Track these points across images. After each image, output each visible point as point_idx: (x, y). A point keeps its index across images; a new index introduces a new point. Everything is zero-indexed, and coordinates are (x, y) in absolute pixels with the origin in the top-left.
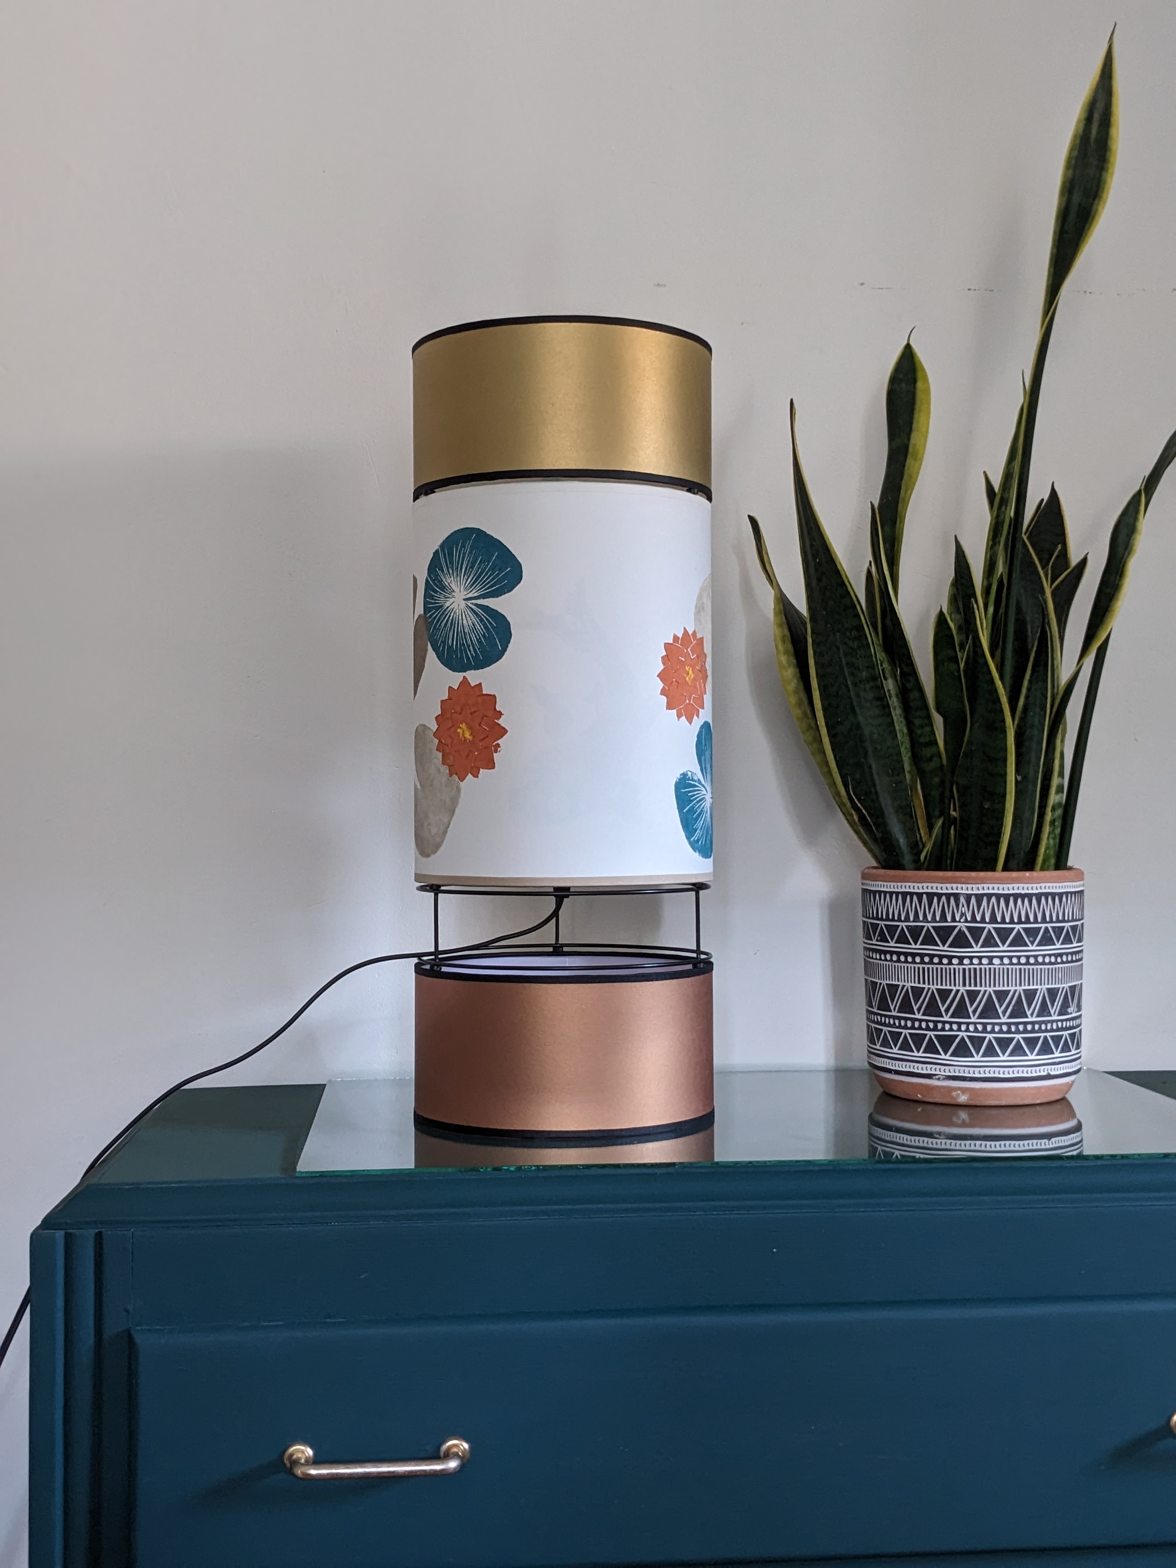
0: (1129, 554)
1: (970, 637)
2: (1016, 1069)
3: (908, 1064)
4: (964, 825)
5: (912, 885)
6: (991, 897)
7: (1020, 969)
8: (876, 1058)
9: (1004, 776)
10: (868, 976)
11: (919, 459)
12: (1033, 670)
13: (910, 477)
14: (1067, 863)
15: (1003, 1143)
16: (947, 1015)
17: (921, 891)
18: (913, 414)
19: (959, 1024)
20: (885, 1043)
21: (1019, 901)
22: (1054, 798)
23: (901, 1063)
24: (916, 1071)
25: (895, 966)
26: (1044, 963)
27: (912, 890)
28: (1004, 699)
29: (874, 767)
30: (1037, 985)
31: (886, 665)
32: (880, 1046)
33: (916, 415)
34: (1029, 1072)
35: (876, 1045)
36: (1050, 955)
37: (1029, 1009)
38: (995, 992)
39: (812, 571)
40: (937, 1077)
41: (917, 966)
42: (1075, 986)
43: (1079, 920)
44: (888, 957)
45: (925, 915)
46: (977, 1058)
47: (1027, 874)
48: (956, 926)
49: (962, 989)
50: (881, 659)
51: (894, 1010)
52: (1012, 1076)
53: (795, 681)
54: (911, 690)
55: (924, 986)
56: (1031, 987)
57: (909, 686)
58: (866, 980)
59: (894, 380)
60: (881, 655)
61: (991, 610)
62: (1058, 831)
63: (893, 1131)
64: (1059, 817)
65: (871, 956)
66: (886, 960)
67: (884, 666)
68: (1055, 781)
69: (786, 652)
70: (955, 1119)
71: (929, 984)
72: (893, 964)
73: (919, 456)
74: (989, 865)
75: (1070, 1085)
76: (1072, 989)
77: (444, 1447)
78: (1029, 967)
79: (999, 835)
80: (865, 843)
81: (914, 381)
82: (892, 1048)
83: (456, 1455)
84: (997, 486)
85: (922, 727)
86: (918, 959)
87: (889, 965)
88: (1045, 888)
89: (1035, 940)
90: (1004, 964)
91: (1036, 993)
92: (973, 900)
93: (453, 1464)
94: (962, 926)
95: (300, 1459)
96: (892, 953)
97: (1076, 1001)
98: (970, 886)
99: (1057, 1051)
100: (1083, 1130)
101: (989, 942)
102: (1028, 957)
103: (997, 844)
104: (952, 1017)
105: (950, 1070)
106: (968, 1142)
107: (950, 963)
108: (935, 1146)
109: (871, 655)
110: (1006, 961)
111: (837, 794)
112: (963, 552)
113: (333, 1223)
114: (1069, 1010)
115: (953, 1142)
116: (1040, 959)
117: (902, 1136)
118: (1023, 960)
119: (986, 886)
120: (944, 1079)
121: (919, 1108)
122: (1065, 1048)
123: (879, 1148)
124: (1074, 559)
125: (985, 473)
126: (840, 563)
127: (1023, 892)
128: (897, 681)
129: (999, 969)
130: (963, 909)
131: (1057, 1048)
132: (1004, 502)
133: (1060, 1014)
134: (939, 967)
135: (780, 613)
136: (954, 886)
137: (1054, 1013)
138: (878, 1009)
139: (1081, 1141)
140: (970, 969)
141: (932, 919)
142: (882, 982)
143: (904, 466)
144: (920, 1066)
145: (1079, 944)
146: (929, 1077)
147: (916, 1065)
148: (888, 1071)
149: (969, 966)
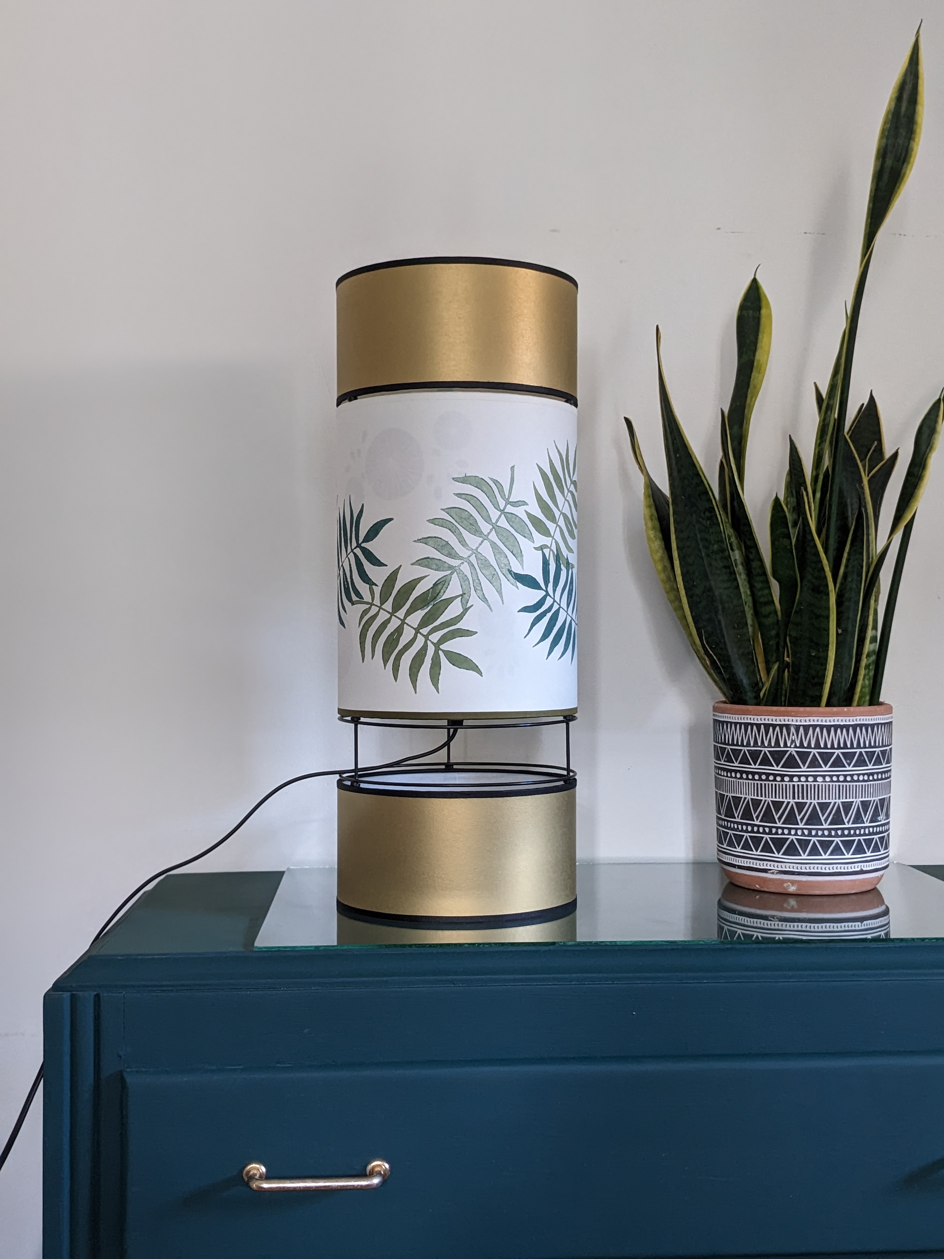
0: (930, 450)
1: (801, 518)
2: (835, 866)
3: (749, 860)
4: (795, 669)
5: (752, 717)
6: (816, 728)
7: (839, 786)
8: (724, 855)
9: (827, 630)
10: (717, 789)
11: (761, 371)
12: (852, 544)
13: (755, 387)
14: (879, 699)
15: (824, 925)
16: (779, 822)
17: (759, 722)
18: (758, 335)
19: (790, 829)
20: (731, 844)
21: (839, 731)
22: (868, 647)
23: (743, 860)
24: (755, 866)
25: (738, 782)
26: (858, 781)
27: (752, 722)
28: (827, 569)
29: (723, 623)
30: (853, 798)
31: (733, 539)
32: (727, 846)
33: (760, 337)
34: (846, 868)
35: (723, 845)
36: (864, 775)
37: (846, 818)
38: (818, 803)
39: (674, 462)
40: (771, 871)
41: (756, 782)
42: (884, 799)
43: (888, 746)
44: (733, 775)
45: (763, 742)
46: (804, 857)
47: (845, 709)
48: (788, 751)
49: (792, 801)
50: (730, 534)
51: (738, 817)
52: (832, 871)
53: (661, 551)
54: (753, 561)
55: (761, 798)
56: (848, 800)
57: (751, 557)
58: (716, 792)
59: (743, 307)
60: (729, 531)
61: (818, 495)
62: (872, 673)
63: (735, 914)
64: (873, 661)
65: (720, 773)
66: (731, 777)
67: (732, 540)
68: (870, 633)
69: (654, 528)
70: (785, 905)
71: (765, 797)
72: (737, 781)
73: (763, 369)
74: (815, 702)
75: (879, 879)
76: (882, 801)
77: (370, 1167)
78: (846, 784)
79: (823, 676)
80: (715, 681)
81: (759, 309)
82: (736, 848)
83: (379, 1173)
84: (824, 395)
85: (761, 589)
86: (757, 777)
87: (734, 781)
88: (860, 720)
89: (851, 763)
90: (826, 782)
91: (852, 805)
92: (801, 729)
93: (376, 1181)
94: (792, 750)
95: (255, 1175)
96: (736, 772)
97: (885, 810)
98: (799, 719)
99: (868, 851)
100: (890, 913)
101: (814, 763)
102: (845, 776)
103: (821, 684)
104: (783, 823)
105: (782, 866)
106: (796, 924)
107: (782, 780)
108: (769, 927)
109: (721, 532)
110: (828, 779)
111: (693, 643)
112: (796, 448)
113: (282, 989)
114: (879, 818)
115: (784, 924)
116: (855, 778)
117: (743, 918)
118: (841, 778)
119: (811, 718)
120: (777, 873)
121: (757, 895)
122: (876, 849)
123: (726, 927)
124: (888, 454)
125: (815, 383)
126: (696, 458)
127: (842, 724)
128: (743, 553)
129: (822, 785)
130: (793, 737)
131: (869, 849)
132: (829, 408)
133: (871, 822)
134: (774, 783)
135: (649, 496)
136: (786, 718)
137: (867, 821)
138: (725, 816)
139: (889, 923)
140: (798, 785)
141: (768, 745)
142: (728, 794)
143: (750, 378)
144: (758, 862)
145: (888, 765)
146: (766, 871)
147: (755, 862)
148: (733, 866)
149: (798, 783)
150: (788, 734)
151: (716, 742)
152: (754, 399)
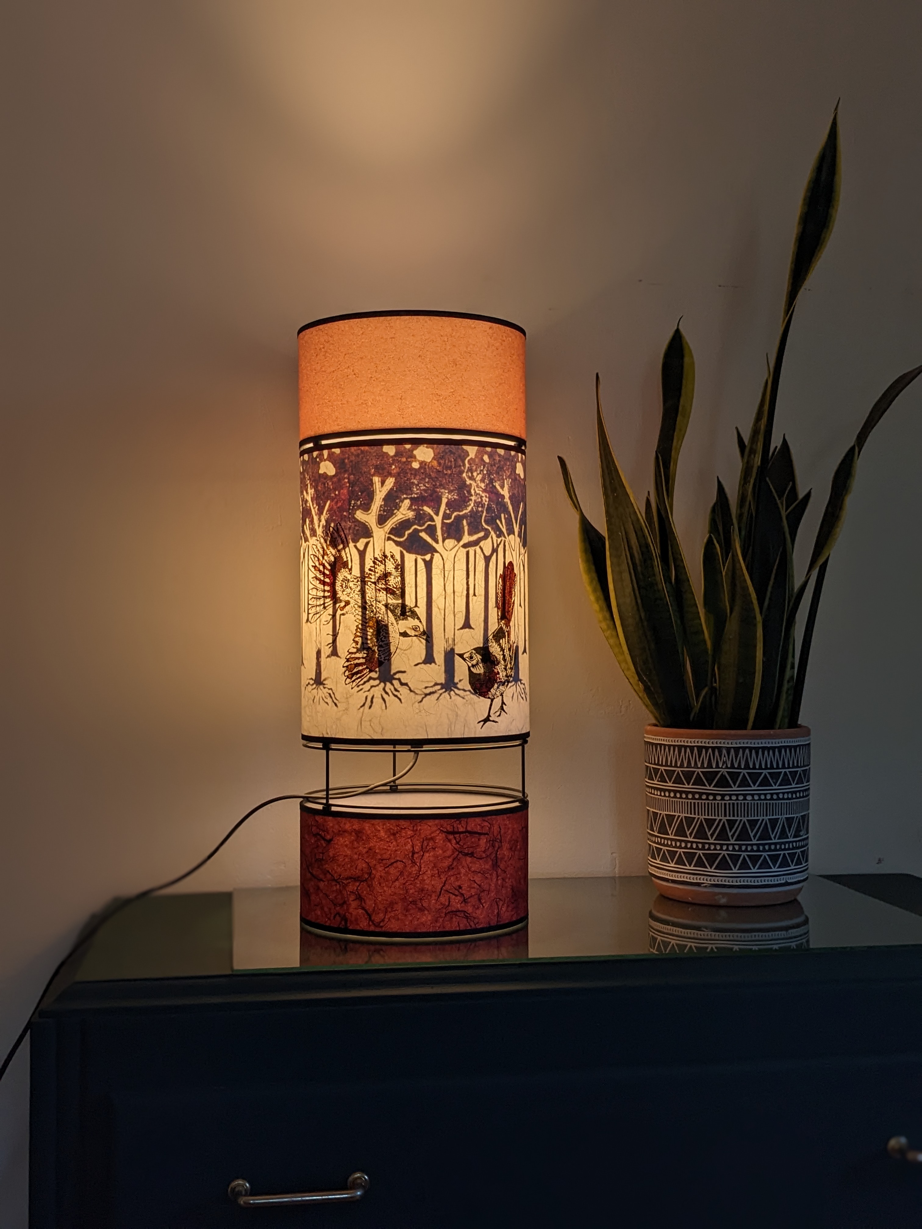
0: (847, 493)
1: (730, 554)
2: (763, 879)
3: (682, 875)
4: (724, 694)
5: (685, 740)
6: (746, 750)
7: (767, 803)
8: (657, 870)
9: (754, 658)
10: (650, 807)
12: (775, 579)
13: (681, 430)
14: (797, 722)
16: (712, 838)
17: (693, 744)
18: (682, 382)
19: (721, 845)
20: (664, 859)
21: (766, 752)
22: (788, 674)
23: (676, 874)
24: (688, 880)
25: (672, 801)
26: (783, 799)
27: (686, 744)
28: (755, 602)
30: (778, 815)
34: (772, 880)
35: (656, 860)
36: (788, 793)
37: (772, 834)
38: (748, 820)
39: (611, 502)
40: (704, 885)
41: (689, 801)
42: (805, 815)
43: (808, 765)
44: (667, 794)
45: (696, 763)
46: (734, 871)
47: (772, 732)
48: (720, 771)
49: (724, 819)
51: (672, 834)
52: (760, 883)
53: (594, 583)
54: (682, 592)
55: (694, 816)
56: (774, 817)
57: (683, 589)
58: (649, 810)
59: (668, 355)
62: (791, 698)
63: (669, 925)
64: (793, 688)
65: (653, 792)
66: (665, 796)
68: (790, 661)
69: (587, 561)
70: (717, 916)
71: (698, 815)
73: (687, 415)
74: (743, 725)
75: (800, 890)
76: (803, 817)
77: (351, 1179)
78: (773, 802)
79: (749, 702)
80: (647, 705)
81: (682, 357)
82: (669, 863)
83: (360, 1185)
84: (746, 441)
85: (691, 619)
86: (690, 796)
87: (667, 800)
88: (784, 742)
89: (777, 782)
90: (755, 800)
91: (778, 821)
92: (732, 751)
93: (358, 1193)
94: (724, 771)
95: (241, 1191)
96: (670, 791)
97: (805, 826)
98: (730, 741)
99: (792, 864)
100: (809, 922)
101: (744, 783)
102: (772, 794)
103: (748, 708)
104: (715, 840)
105: (713, 879)
106: (727, 934)
107: (715, 799)
108: (702, 937)
110: (756, 797)
111: (627, 670)
112: (723, 488)
114: (801, 833)
115: (717, 934)
116: (781, 796)
117: (677, 929)
118: (769, 797)
119: (741, 741)
120: (709, 887)
121: (689, 908)
122: (799, 863)
123: (659, 938)
124: (801, 495)
125: (737, 428)
127: (769, 746)
129: (751, 803)
130: (725, 758)
132: (753, 452)
133: (794, 837)
134: (707, 802)
135: (584, 533)
136: (718, 741)
137: (791, 836)
138: (658, 833)
140: (729, 804)
141: (701, 766)
142: (662, 812)
143: (676, 421)
144: (692, 876)
145: (808, 784)
146: (698, 884)
147: (689, 876)
148: (667, 880)
149: (729, 802)
150: (720, 756)
151: (649, 763)
152: (680, 442)
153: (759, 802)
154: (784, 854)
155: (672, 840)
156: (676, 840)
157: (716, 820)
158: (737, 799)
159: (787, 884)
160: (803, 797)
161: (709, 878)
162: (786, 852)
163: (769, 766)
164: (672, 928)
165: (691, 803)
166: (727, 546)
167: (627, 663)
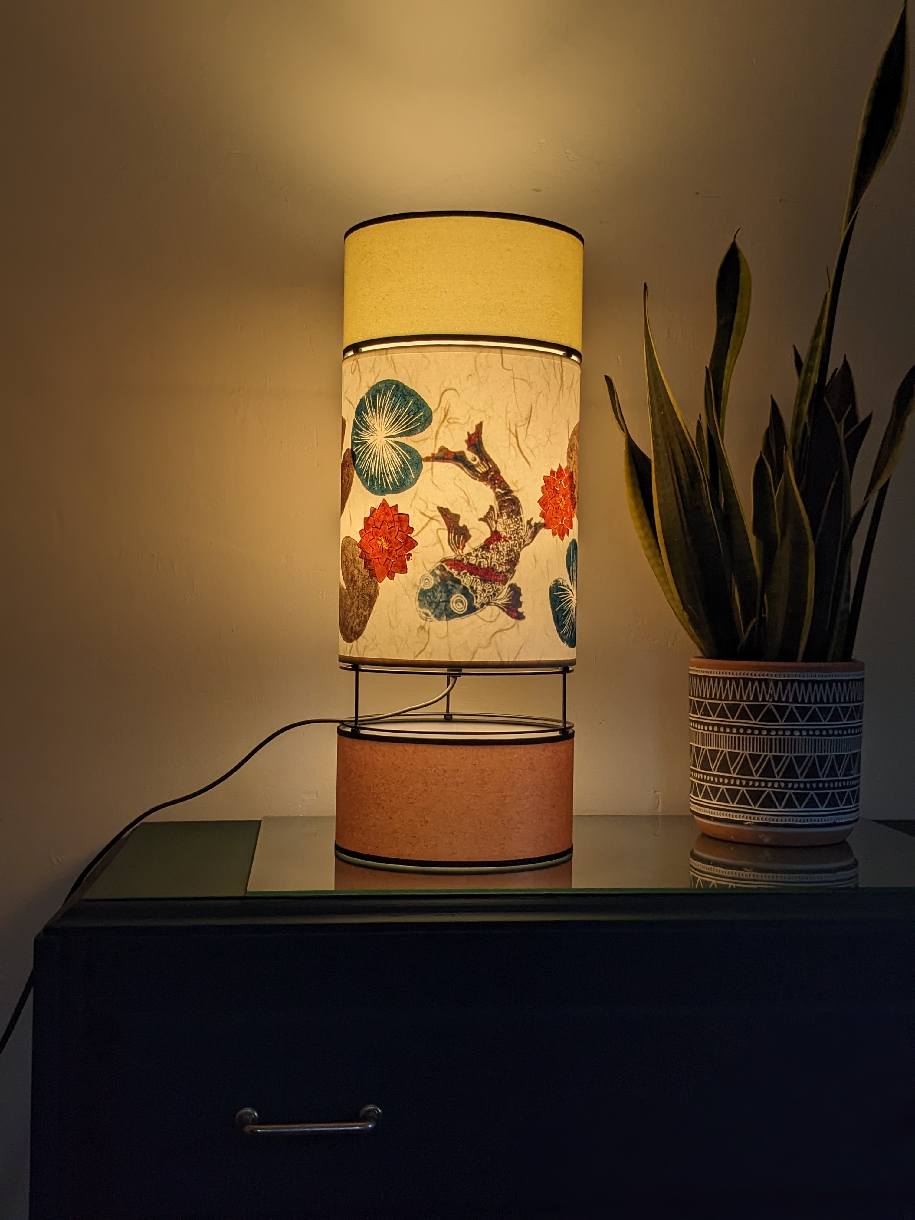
0: (908, 413)
1: (783, 477)
2: (810, 818)
3: (724, 812)
4: (772, 625)
5: (731, 671)
6: (794, 683)
7: (815, 740)
8: (699, 807)
9: (806, 588)
10: (693, 743)
12: (830, 504)
13: (734, 348)
14: (851, 656)
15: (798, 875)
16: (756, 774)
17: (739, 676)
19: (766, 782)
20: (706, 796)
21: (816, 686)
23: (718, 812)
24: (730, 818)
26: (833, 735)
27: (731, 676)
28: (808, 527)
30: (827, 752)
32: (702, 798)
33: (739, 298)
34: (820, 820)
35: (698, 797)
36: (838, 729)
37: (821, 771)
38: (795, 757)
39: (658, 421)
40: (747, 823)
41: (733, 736)
42: (856, 753)
43: (860, 701)
44: (710, 728)
45: (741, 696)
46: (780, 809)
48: (766, 705)
49: (770, 755)
51: (714, 769)
52: (806, 823)
53: (640, 508)
54: (732, 521)
55: (738, 751)
56: (823, 754)
57: (732, 514)
58: (691, 746)
59: (723, 271)
62: (846, 630)
63: (709, 864)
64: (847, 620)
65: (696, 727)
66: (708, 730)
68: (844, 592)
69: (633, 485)
70: (761, 856)
72: (715, 734)
73: (741, 332)
74: (792, 657)
75: (849, 832)
76: (854, 755)
77: (363, 1111)
78: (822, 738)
79: (800, 634)
80: (693, 638)
81: (738, 272)
82: (711, 800)
83: (372, 1118)
85: (741, 546)
86: (734, 730)
87: (711, 734)
88: (836, 676)
89: (827, 717)
90: (803, 736)
91: (827, 758)
92: (780, 684)
93: (370, 1125)
94: (770, 704)
95: (248, 1119)
96: (713, 725)
97: (856, 764)
98: (777, 673)
99: (841, 804)
101: (792, 718)
102: (821, 730)
104: (760, 776)
105: (757, 818)
106: (771, 875)
107: (760, 734)
108: (745, 877)
110: (804, 733)
111: (671, 598)
112: (777, 408)
114: (852, 772)
115: (760, 874)
116: (831, 732)
117: (719, 868)
119: (790, 673)
120: (753, 825)
121: (732, 847)
122: (849, 802)
123: (699, 878)
124: (862, 418)
125: (794, 347)
127: (819, 679)
129: (799, 739)
130: (772, 691)
132: (809, 369)
133: (844, 776)
135: (630, 456)
136: (765, 673)
137: (840, 775)
138: (701, 769)
139: (857, 875)
140: (776, 739)
141: (747, 699)
142: (705, 747)
143: (730, 340)
144: (735, 814)
145: (860, 720)
146: (741, 823)
147: (731, 814)
148: (708, 818)
149: (775, 737)
150: (767, 688)
151: (693, 696)
152: (733, 360)
153: (807, 737)
154: (833, 793)
155: (714, 776)
156: (718, 776)
157: (761, 755)
158: (784, 735)
159: (835, 824)
160: (855, 734)
161: (753, 816)
162: (835, 791)
163: (818, 700)
164: (713, 867)
165: (735, 738)
166: (779, 469)
167: (672, 593)
